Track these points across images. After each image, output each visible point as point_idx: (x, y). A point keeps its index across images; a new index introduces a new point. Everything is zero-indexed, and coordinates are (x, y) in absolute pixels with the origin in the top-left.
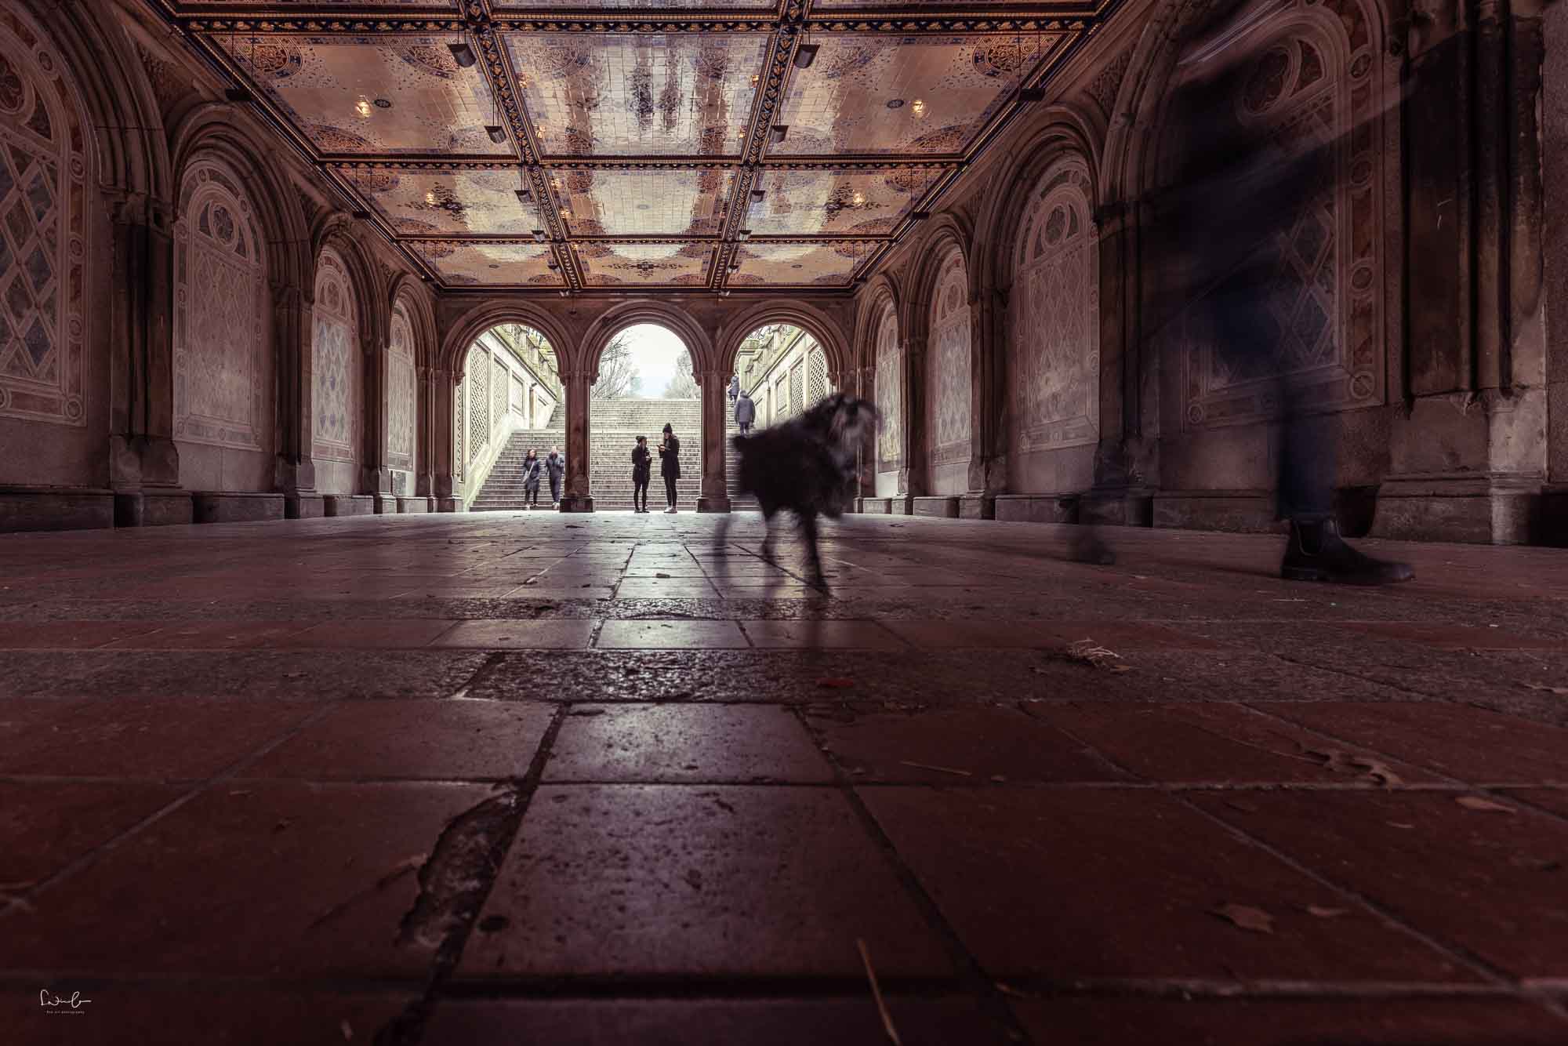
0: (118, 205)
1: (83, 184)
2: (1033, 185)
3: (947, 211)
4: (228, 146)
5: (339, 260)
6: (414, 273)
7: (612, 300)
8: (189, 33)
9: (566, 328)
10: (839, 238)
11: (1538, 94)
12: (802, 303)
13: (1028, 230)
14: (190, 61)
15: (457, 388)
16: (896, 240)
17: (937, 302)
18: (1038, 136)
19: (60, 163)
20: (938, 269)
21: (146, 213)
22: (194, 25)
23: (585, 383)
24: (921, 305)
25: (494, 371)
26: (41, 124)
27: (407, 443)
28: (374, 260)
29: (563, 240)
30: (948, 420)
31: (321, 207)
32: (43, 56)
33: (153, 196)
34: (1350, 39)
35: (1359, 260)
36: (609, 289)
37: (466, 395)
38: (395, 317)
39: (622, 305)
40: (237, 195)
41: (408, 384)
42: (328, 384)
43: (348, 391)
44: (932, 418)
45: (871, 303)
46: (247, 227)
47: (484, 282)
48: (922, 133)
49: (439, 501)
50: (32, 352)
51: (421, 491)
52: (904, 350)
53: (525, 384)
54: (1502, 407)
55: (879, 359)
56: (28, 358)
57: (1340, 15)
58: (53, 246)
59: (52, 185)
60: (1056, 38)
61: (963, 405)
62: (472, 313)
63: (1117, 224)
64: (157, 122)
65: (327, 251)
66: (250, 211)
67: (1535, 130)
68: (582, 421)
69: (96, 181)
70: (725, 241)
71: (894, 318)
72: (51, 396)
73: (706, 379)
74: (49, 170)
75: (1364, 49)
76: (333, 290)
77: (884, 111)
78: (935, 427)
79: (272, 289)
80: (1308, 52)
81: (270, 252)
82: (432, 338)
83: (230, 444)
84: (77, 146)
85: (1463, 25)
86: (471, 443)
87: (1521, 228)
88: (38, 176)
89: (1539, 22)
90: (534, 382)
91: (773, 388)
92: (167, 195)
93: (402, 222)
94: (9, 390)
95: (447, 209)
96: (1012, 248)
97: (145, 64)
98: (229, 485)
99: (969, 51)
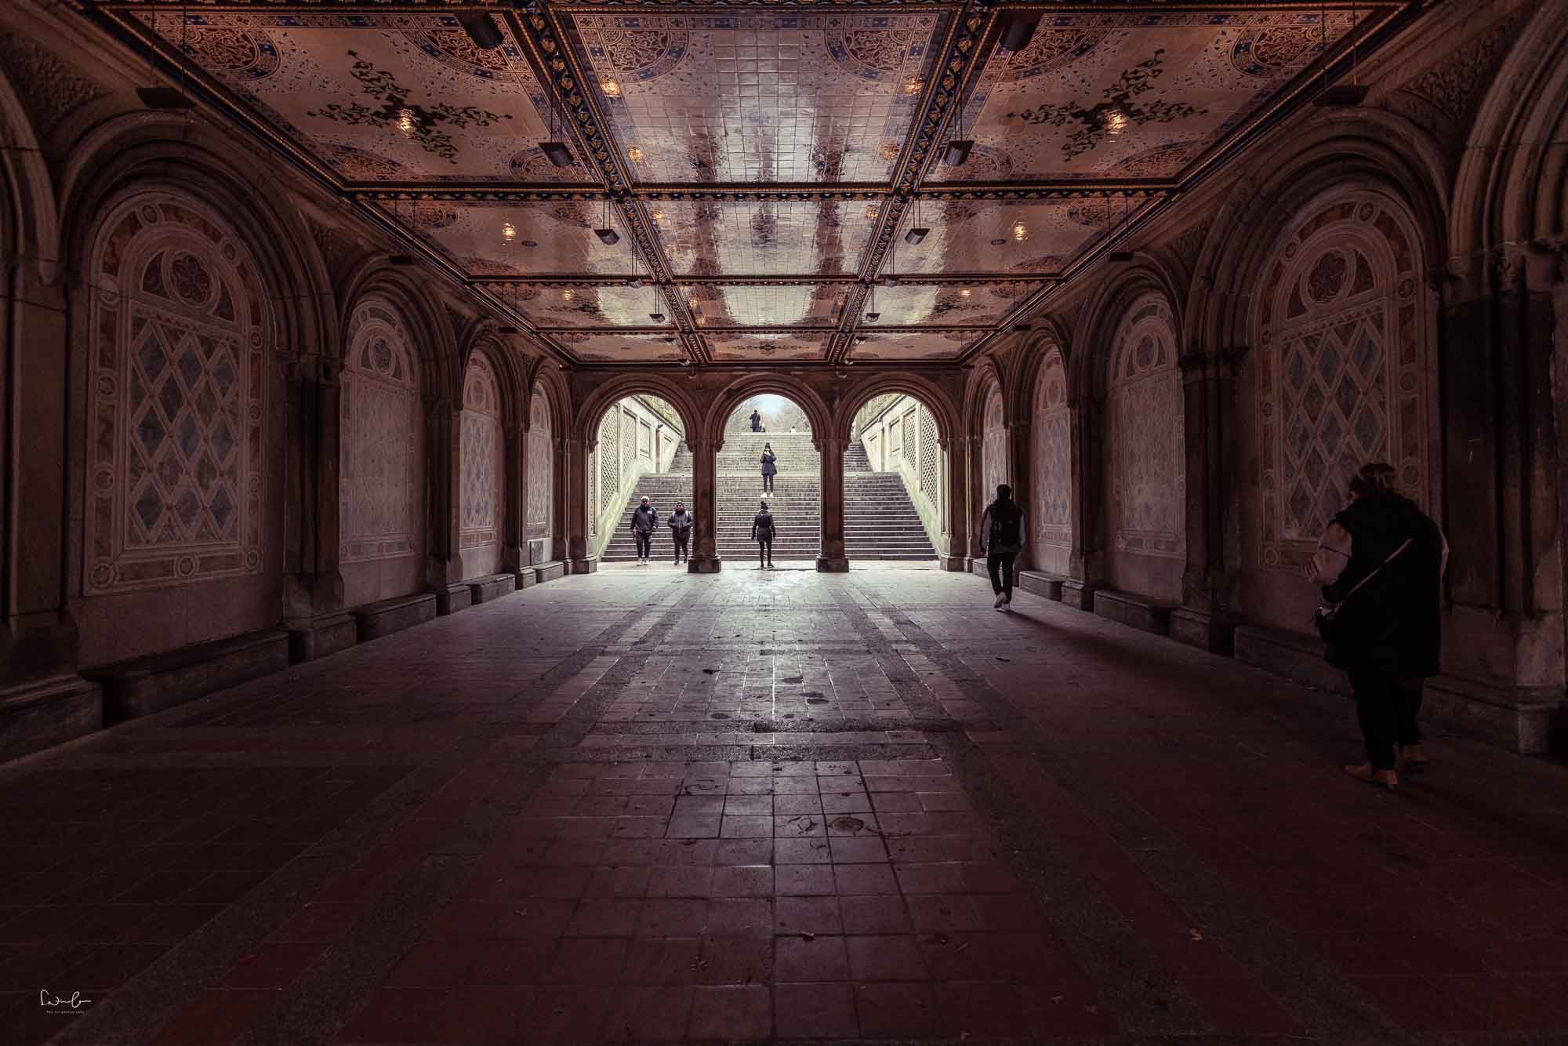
0: (291, 366)
1: (261, 352)
2: (1125, 310)
3: (1047, 316)
4: (389, 286)
5: (484, 359)
6: (552, 356)
7: (735, 373)
8: (357, 202)
9: (693, 399)
10: (948, 328)
11: (1551, 357)
12: (915, 375)
13: (1121, 349)
14: (357, 224)
15: (590, 455)
16: (1000, 330)
17: (1039, 391)
18: (1126, 273)
19: (242, 340)
20: (1039, 363)
21: (317, 370)
22: (360, 196)
23: (711, 452)
24: (1024, 392)
25: (623, 423)
26: (226, 310)
27: (544, 511)
28: (515, 353)
29: (691, 332)
30: (1051, 502)
31: (470, 318)
32: (229, 248)
33: (323, 353)
34: (1397, 260)
35: (1408, 458)
36: (732, 364)
37: (598, 460)
38: (535, 396)
39: (746, 377)
40: (394, 325)
41: (545, 456)
42: (473, 476)
43: (492, 478)
44: (1036, 497)
45: (978, 379)
46: (402, 349)
47: (616, 359)
48: (1023, 260)
49: (574, 563)
50: (217, 518)
51: (556, 557)
52: (1009, 431)
53: (652, 427)
54: (1526, 627)
55: (986, 430)
56: (214, 524)
57: (1388, 238)
58: (235, 415)
59: (234, 361)
60: (1142, 201)
61: (1064, 493)
62: (605, 386)
63: (1199, 375)
64: (327, 287)
65: (476, 354)
66: (406, 336)
67: (1549, 387)
68: (708, 488)
69: (272, 347)
70: (842, 331)
71: (999, 396)
72: (233, 553)
73: (825, 446)
74: (233, 348)
75: (1408, 275)
76: (479, 388)
77: (987, 246)
78: (1039, 507)
79: (425, 403)
80: (1362, 262)
81: (423, 368)
82: (567, 410)
83: (387, 556)
84: (256, 320)
85: (1487, 291)
86: (603, 495)
87: (1539, 472)
88: (223, 358)
89: (1551, 296)
90: (661, 423)
91: (887, 428)
92: (335, 350)
93: (542, 320)
94: (196, 557)
95: (584, 311)
96: (1107, 361)
97: (316, 237)
98: (387, 593)
99: (1066, 209)
